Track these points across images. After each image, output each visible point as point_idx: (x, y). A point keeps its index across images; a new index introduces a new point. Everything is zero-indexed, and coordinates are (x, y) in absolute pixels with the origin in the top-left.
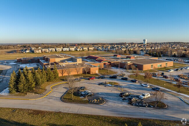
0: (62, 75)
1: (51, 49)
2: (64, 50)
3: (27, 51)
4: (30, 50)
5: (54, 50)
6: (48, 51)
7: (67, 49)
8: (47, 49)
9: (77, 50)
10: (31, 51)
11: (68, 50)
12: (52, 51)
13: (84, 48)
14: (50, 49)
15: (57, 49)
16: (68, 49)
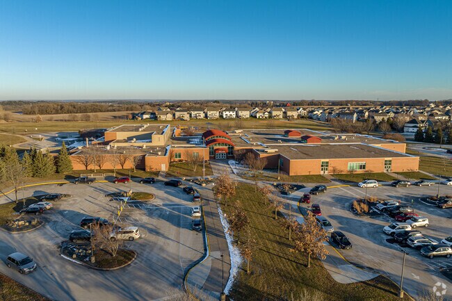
0: (86, 167)
1: (196, 112)
2: (224, 117)
3: (145, 116)
4: (152, 114)
5: (202, 115)
6: (186, 116)
7: (231, 113)
8: (186, 113)
9: (255, 117)
10: (152, 116)
11: (235, 116)
12: (196, 117)
13: (274, 113)
14: (193, 113)
15: (209, 113)
16: (233, 114)
